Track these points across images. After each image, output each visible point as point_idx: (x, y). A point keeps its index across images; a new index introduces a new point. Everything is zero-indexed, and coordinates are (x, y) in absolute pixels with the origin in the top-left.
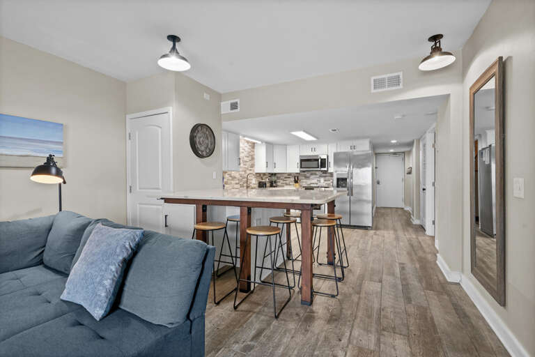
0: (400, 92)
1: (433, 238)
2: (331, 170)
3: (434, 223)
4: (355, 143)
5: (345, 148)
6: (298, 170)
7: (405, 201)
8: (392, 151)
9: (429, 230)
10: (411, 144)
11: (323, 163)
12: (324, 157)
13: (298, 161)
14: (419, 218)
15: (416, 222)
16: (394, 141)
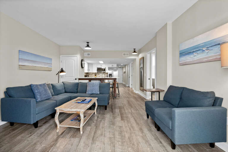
0: (128, 57)
1: (132, 88)
2: (106, 72)
3: (132, 85)
4: (113, 64)
5: (110, 66)
6: (96, 72)
7: (123, 81)
8: (120, 66)
9: (131, 87)
10: (126, 65)
11: (104, 70)
12: (104, 68)
13: (96, 69)
14: (128, 84)
15: (127, 86)
16: (122, 64)
